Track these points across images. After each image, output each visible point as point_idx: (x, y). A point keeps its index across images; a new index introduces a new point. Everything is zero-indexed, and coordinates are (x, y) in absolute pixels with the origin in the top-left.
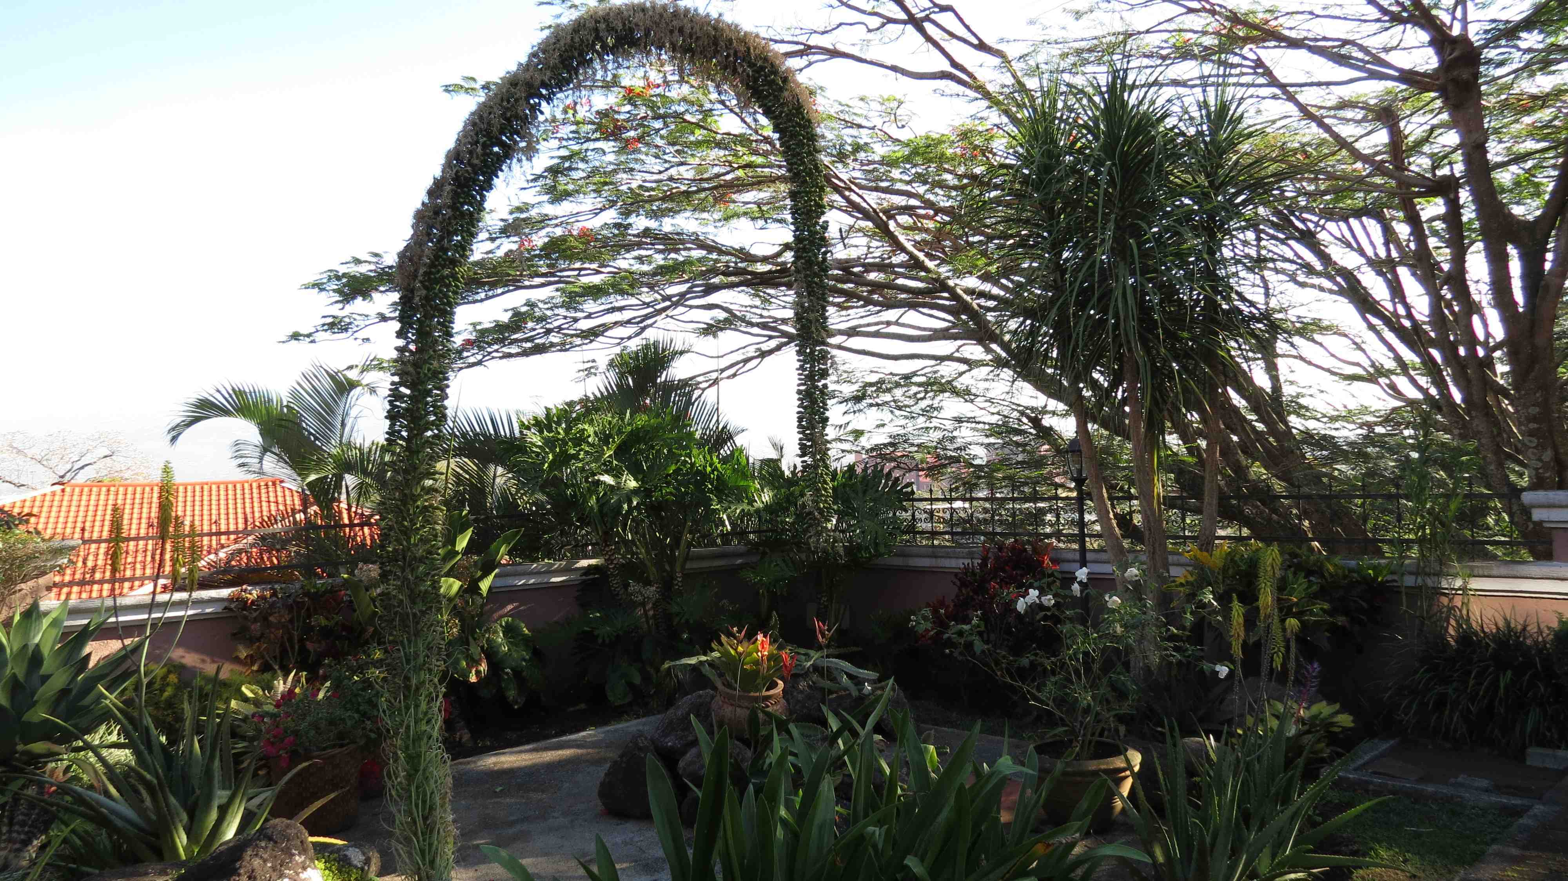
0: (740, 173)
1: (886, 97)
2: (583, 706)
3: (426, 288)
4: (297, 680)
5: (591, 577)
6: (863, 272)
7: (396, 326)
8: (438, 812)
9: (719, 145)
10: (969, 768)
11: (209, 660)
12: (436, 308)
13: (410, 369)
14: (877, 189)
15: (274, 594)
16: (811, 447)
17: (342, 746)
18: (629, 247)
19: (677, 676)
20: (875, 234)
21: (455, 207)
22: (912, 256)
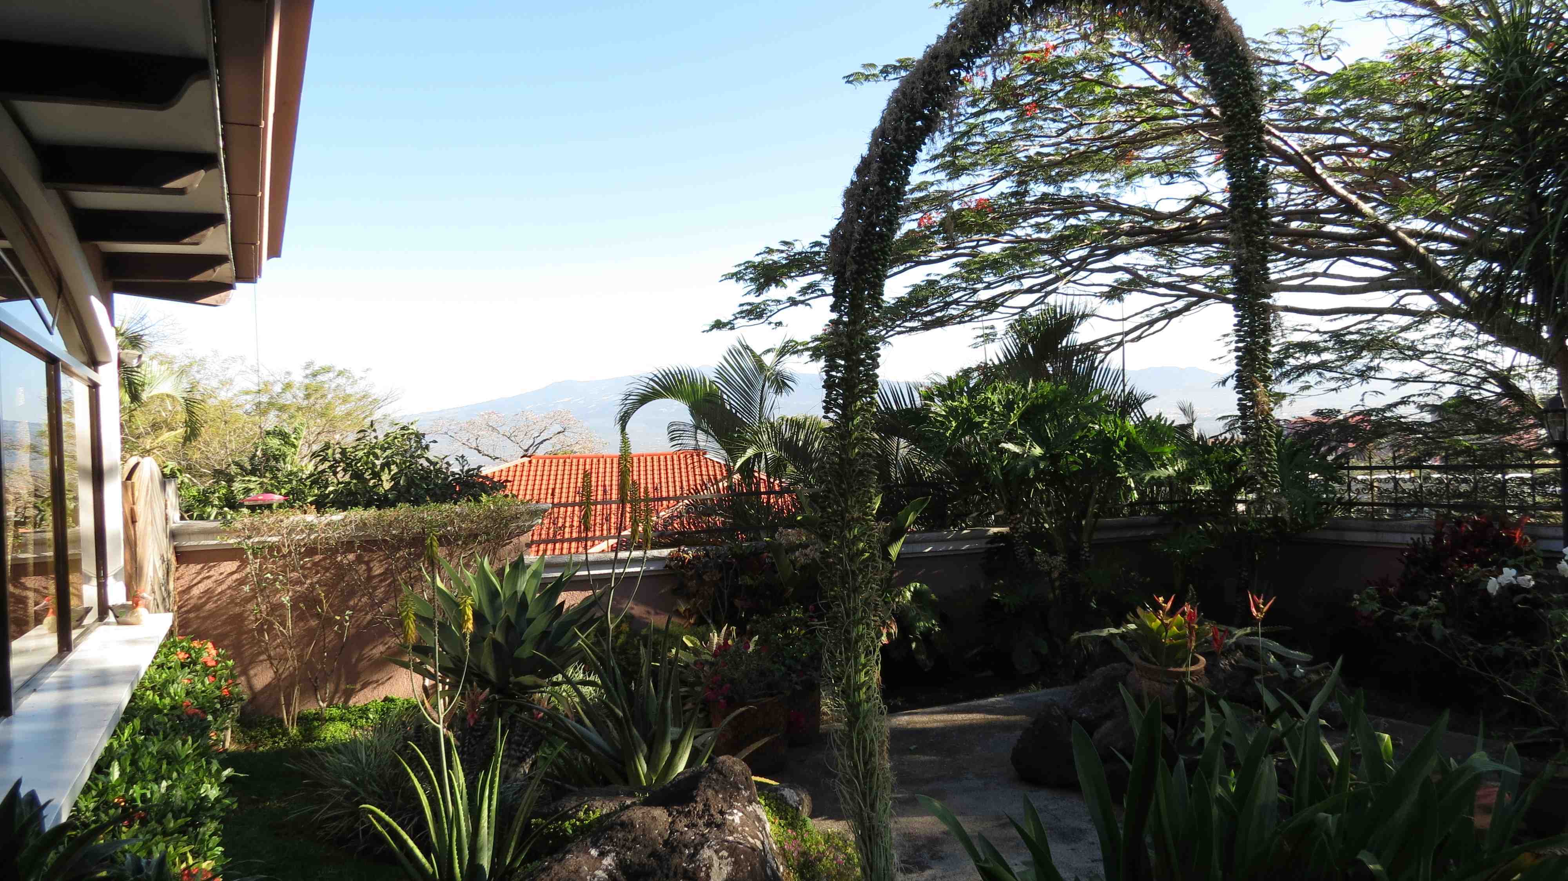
0: (1144, 127)
1: (1307, 27)
2: (989, 673)
3: (856, 262)
4: (728, 634)
5: (996, 545)
6: (1284, 221)
7: (831, 300)
8: (877, 759)
9: (1120, 101)
10: (1433, 763)
11: (653, 612)
12: (867, 281)
13: (845, 341)
14: (1299, 130)
15: (707, 555)
16: (1252, 407)
17: (772, 695)
18: (1026, 216)
19: (1087, 649)
20: (1297, 178)
21: (882, 183)
22: (1343, 199)
